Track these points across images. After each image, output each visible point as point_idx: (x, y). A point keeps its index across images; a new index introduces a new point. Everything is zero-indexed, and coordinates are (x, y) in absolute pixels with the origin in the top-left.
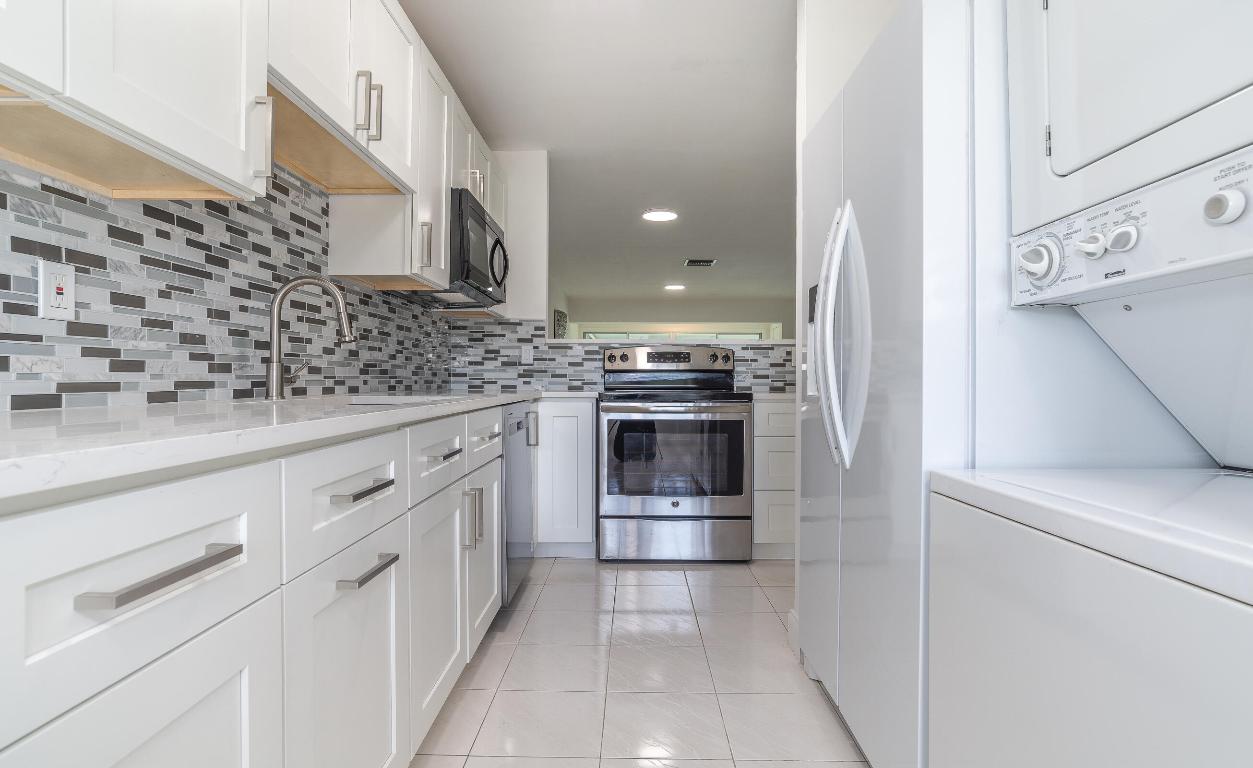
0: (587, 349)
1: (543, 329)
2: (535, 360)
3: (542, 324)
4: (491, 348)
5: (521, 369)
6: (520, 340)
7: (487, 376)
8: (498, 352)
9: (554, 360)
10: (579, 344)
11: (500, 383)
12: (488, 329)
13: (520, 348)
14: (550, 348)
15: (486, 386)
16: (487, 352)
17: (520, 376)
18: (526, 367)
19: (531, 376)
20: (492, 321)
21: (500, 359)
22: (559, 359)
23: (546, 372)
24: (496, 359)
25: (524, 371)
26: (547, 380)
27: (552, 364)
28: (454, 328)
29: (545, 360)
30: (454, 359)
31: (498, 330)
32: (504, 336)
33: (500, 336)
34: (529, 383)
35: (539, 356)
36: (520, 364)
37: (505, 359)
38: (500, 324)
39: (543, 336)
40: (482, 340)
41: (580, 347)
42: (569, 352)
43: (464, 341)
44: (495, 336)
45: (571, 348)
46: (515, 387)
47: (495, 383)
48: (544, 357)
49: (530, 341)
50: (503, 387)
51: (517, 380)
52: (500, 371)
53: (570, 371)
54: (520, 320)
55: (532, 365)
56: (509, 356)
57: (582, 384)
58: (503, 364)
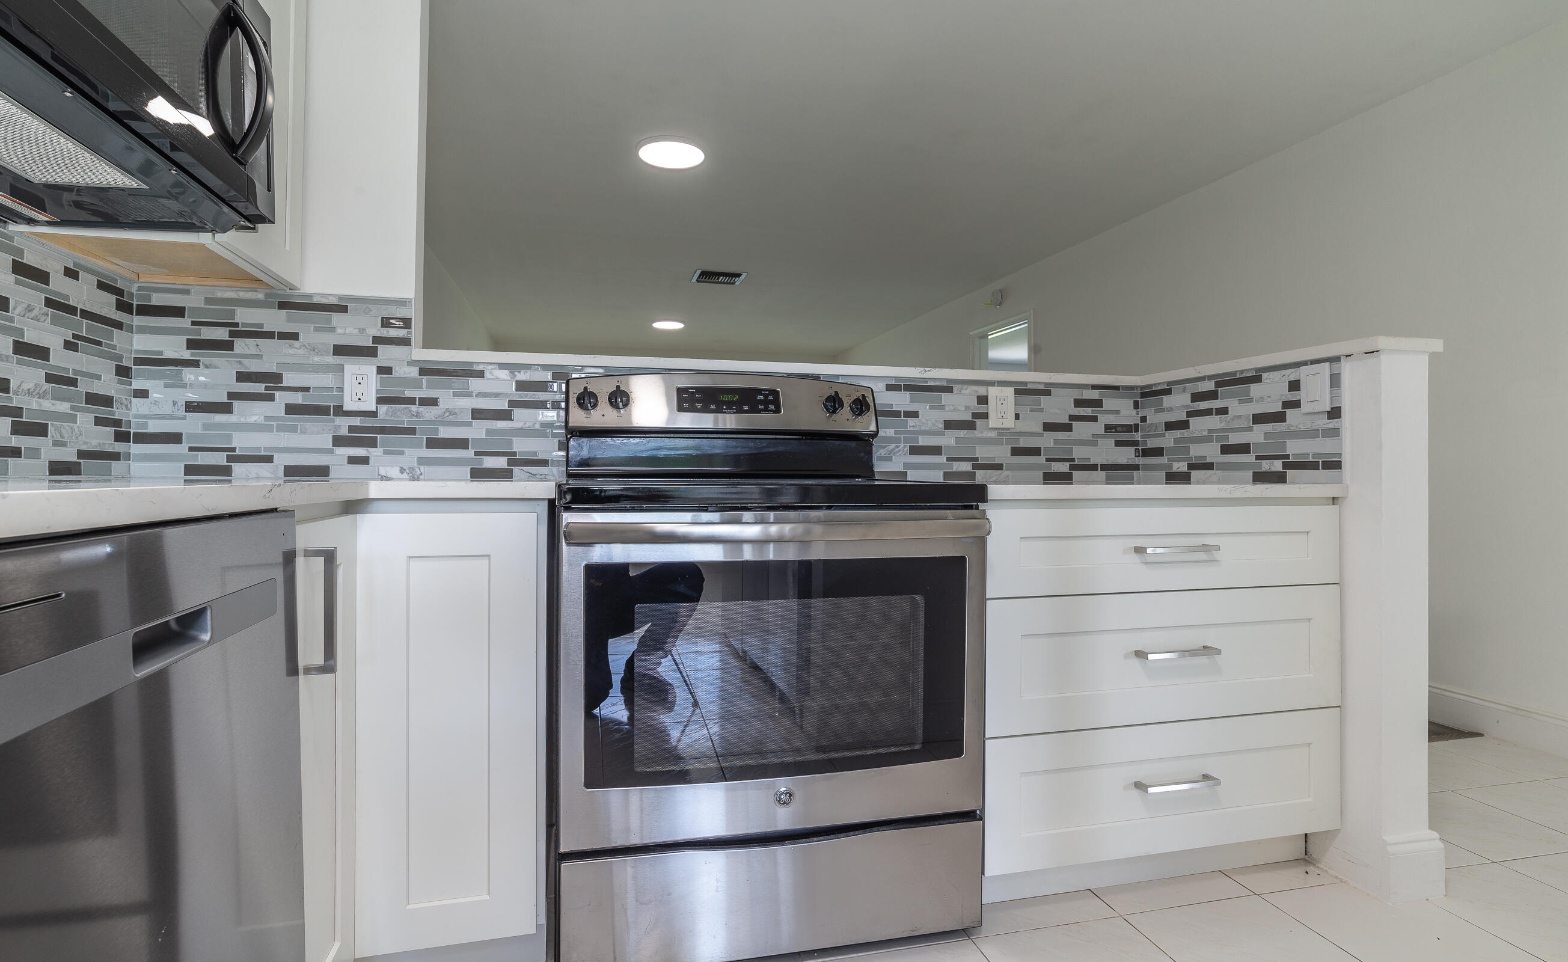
0: (523, 376)
1: (407, 323)
2: (380, 400)
3: (402, 313)
4: (253, 366)
5: (343, 425)
6: (340, 350)
7: (242, 442)
8: (276, 378)
9: (434, 402)
10: (502, 366)
11: (282, 460)
12: (244, 316)
13: (340, 369)
14: (423, 372)
15: (237, 468)
16: (242, 377)
17: (338, 441)
18: (357, 421)
19: (373, 444)
20: (260, 296)
21: (282, 398)
22: (448, 400)
23: (411, 431)
24: (270, 398)
25: (352, 429)
26: (412, 455)
27: (429, 413)
28: (146, 310)
29: (411, 401)
30: (143, 394)
31: (275, 320)
32: (294, 336)
33: (283, 336)
34: (364, 460)
35: (392, 392)
36: (340, 411)
37: (298, 398)
38: (282, 305)
39: (406, 342)
40: (226, 346)
41: (504, 374)
42: (475, 384)
43: (174, 347)
44: (269, 335)
45: (481, 374)
46: (322, 472)
47: (269, 459)
48: (408, 393)
49: (369, 352)
50: (292, 472)
51: (331, 452)
52: (281, 429)
53: (478, 431)
54: (341, 298)
55: (374, 414)
56: (307, 389)
57: (510, 462)
58: (291, 409)
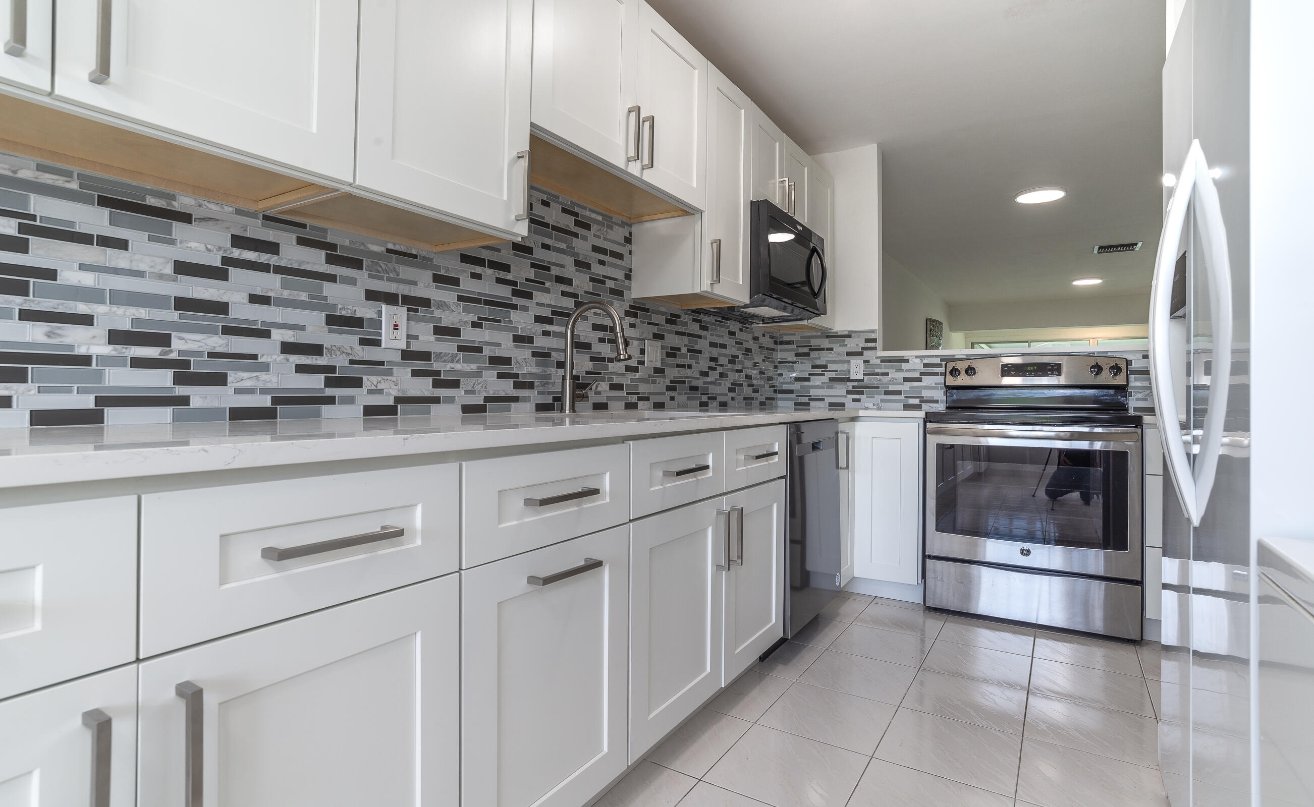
0: (926, 361)
1: (874, 340)
2: (865, 375)
3: (873, 336)
4: (818, 362)
5: (851, 385)
6: (849, 354)
7: (814, 392)
8: (825, 367)
9: (887, 374)
10: (916, 357)
11: (828, 400)
12: (814, 342)
13: (849, 362)
14: (882, 361)
15: (813, 403)
16: (814, 367)
17: (849, 392)
18: (856, 384)
19: (861, 393)
20: (819, 334)
21: (828, 375)
22: (893, 373)
23: (878, 388)
24: (824, 375)
25: (854, 387)
26: (879, 398)
27: (885, 379)
28: (782, 343)
29: (877, 374)
30: (781, 375)
31: (825, 343)
32: (831, 349)
33: (828, 349)
34: (858, 400)
35: (869, 371)
36: (849, 380)
37: (833, 375)
38: (827, 337)
39: (875, 348)
40: (808, 355)
41: (918, 360)
42: (905, 366)
43: (791, 357)
44: (823, 349)
45: (907, 361)
46: (843, 405)
47: (823, 400)
48: (876, 371)
49: (860, 354)
50: (831, 404)
51: (846, 397)
52: (828, 387)
53: (906, 387)
54: (849, 332)
55: (862, 380)
56: (836, 371)
57: (921, 401)
58: (831, 379)
